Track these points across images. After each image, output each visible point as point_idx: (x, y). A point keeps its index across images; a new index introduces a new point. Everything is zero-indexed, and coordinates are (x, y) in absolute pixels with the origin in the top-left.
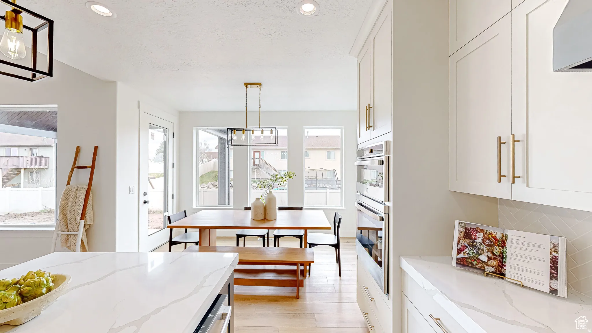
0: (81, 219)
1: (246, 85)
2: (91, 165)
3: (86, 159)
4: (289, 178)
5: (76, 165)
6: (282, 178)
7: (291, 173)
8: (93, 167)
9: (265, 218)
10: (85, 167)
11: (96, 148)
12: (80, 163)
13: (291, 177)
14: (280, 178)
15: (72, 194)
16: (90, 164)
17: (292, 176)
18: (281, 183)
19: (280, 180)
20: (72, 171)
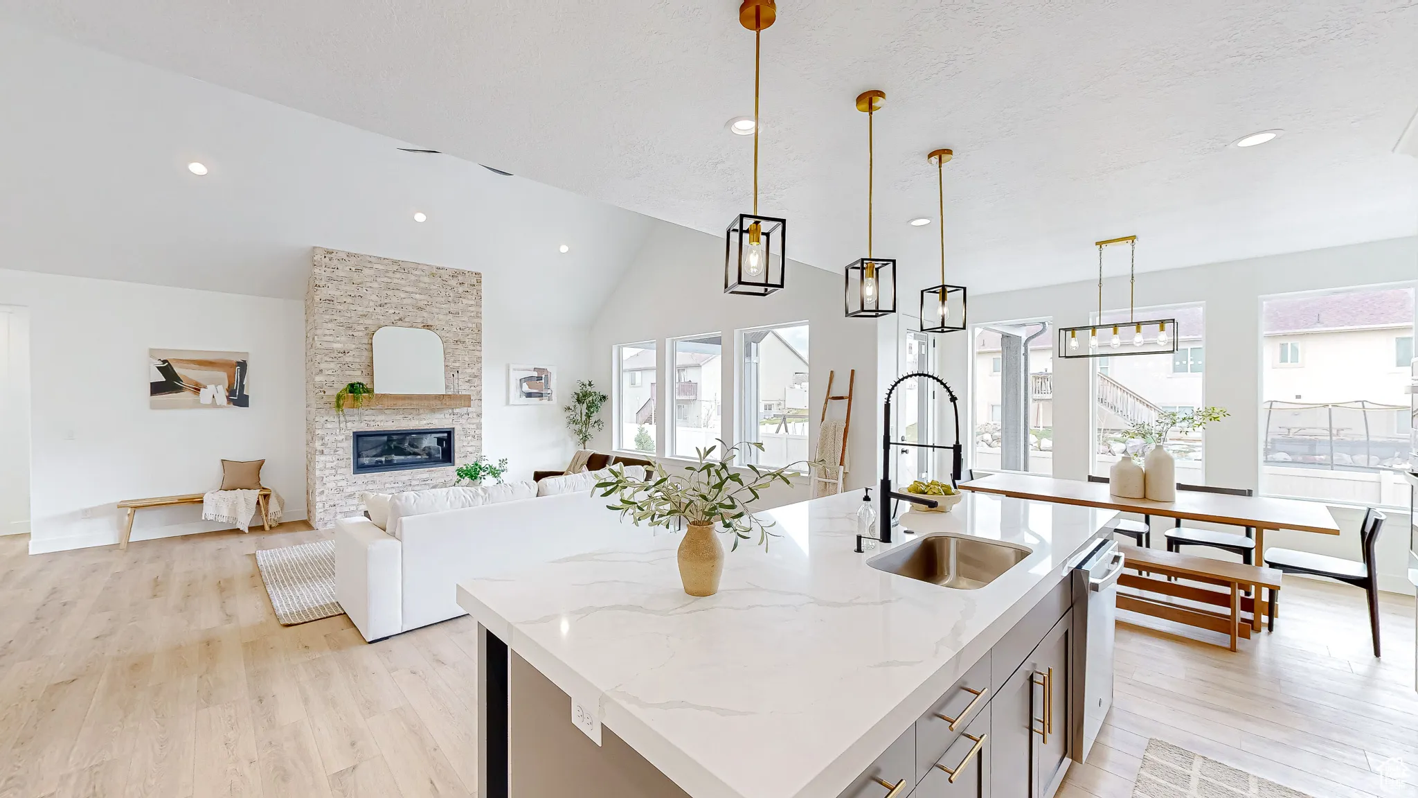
0: (840, 465)
1: (1100, 244)
2: (848, 396)
3: (841, 388)
4: (1211, 420)
5: (830, 396)
6: (1190, 421)
7: (1217, 410)
8: (850, 398)
9: (1145, 497)
10: (841, 398)
11: (853, 371)
12: (834, 393)
13: (1215, 418)
14: (1184, 419)
15: (831, 433)
16: (847, 394)
17: (1218, 416)
18: (1186, 429)
19: (1185, 424)
20: (826, 403)
